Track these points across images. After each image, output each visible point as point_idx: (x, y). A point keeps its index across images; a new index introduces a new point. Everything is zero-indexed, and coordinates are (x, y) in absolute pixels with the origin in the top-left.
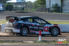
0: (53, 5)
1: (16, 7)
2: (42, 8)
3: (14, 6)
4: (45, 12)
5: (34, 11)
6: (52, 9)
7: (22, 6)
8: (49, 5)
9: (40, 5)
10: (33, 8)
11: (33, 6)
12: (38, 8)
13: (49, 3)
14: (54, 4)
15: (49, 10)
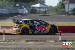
0: (71, 9)
1: (39, 11)
2: (62, 12)
3: (38, 10)
4: (64, 16)
5: (55, 14)
6: (70, 13)
7: (44, 10)
8: (68, 9)
9: (60, 9)
10: (54, 12)
11: (54, 10)
12: (58, 12)
13: (68, 7)
14: (73, 8)
15: (68, 13)
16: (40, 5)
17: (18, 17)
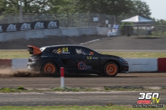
16: (139, 19)
17: (98, 42)
